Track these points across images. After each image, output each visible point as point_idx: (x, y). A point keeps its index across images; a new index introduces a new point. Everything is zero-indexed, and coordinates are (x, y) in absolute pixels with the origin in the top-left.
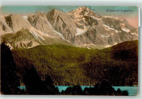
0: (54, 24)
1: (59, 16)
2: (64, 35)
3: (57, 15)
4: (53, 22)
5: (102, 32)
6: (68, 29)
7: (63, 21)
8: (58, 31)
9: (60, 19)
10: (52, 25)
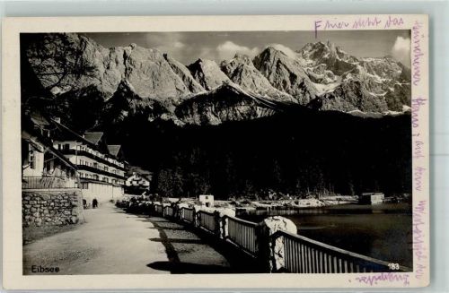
0: (272, 77)
1: (279, 61)
2: (294, 96)
3: (276, 60)
4: (270, 73)
5: (370, 86)
6: (303, 83)
7: (288, 70)
8: (281, 90)
9: (281, 66)
10: (268, 79)
